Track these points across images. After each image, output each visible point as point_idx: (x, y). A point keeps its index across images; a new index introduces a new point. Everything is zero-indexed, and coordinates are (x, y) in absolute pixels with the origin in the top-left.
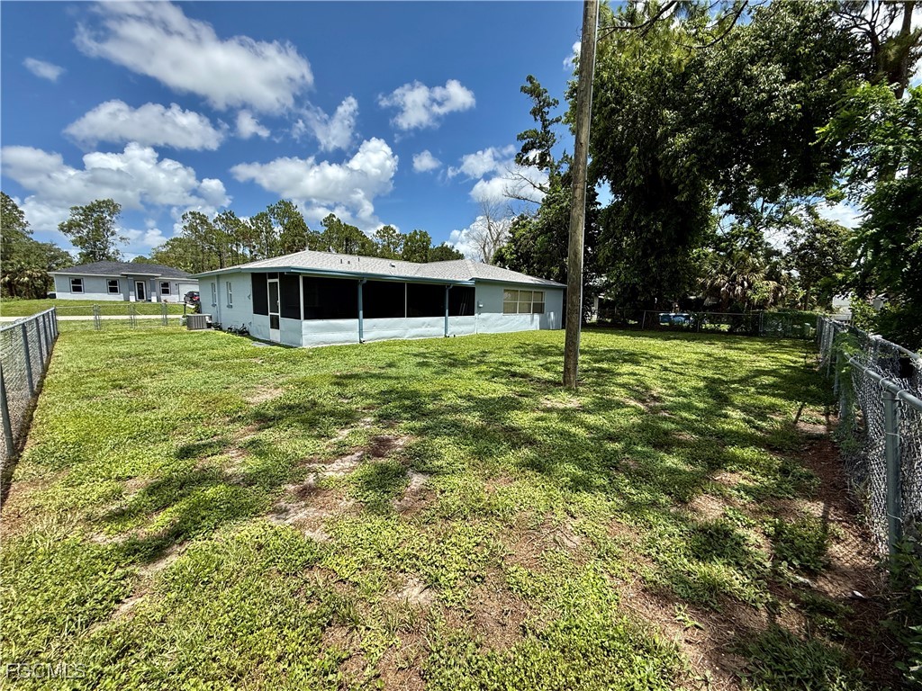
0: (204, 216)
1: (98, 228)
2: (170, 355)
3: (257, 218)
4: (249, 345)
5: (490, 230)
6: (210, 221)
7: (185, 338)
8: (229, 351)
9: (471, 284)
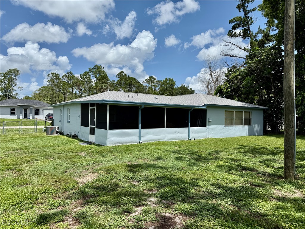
0: (58, 74)
1: (9, 82)
2: (37, 149)
3: (84, 75)
4: (78, 144)
5: (211, 75)
6: (61, 77)
7: (45, 140)
8: (68, 147)
9: (204, 107)
